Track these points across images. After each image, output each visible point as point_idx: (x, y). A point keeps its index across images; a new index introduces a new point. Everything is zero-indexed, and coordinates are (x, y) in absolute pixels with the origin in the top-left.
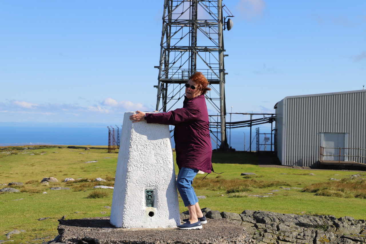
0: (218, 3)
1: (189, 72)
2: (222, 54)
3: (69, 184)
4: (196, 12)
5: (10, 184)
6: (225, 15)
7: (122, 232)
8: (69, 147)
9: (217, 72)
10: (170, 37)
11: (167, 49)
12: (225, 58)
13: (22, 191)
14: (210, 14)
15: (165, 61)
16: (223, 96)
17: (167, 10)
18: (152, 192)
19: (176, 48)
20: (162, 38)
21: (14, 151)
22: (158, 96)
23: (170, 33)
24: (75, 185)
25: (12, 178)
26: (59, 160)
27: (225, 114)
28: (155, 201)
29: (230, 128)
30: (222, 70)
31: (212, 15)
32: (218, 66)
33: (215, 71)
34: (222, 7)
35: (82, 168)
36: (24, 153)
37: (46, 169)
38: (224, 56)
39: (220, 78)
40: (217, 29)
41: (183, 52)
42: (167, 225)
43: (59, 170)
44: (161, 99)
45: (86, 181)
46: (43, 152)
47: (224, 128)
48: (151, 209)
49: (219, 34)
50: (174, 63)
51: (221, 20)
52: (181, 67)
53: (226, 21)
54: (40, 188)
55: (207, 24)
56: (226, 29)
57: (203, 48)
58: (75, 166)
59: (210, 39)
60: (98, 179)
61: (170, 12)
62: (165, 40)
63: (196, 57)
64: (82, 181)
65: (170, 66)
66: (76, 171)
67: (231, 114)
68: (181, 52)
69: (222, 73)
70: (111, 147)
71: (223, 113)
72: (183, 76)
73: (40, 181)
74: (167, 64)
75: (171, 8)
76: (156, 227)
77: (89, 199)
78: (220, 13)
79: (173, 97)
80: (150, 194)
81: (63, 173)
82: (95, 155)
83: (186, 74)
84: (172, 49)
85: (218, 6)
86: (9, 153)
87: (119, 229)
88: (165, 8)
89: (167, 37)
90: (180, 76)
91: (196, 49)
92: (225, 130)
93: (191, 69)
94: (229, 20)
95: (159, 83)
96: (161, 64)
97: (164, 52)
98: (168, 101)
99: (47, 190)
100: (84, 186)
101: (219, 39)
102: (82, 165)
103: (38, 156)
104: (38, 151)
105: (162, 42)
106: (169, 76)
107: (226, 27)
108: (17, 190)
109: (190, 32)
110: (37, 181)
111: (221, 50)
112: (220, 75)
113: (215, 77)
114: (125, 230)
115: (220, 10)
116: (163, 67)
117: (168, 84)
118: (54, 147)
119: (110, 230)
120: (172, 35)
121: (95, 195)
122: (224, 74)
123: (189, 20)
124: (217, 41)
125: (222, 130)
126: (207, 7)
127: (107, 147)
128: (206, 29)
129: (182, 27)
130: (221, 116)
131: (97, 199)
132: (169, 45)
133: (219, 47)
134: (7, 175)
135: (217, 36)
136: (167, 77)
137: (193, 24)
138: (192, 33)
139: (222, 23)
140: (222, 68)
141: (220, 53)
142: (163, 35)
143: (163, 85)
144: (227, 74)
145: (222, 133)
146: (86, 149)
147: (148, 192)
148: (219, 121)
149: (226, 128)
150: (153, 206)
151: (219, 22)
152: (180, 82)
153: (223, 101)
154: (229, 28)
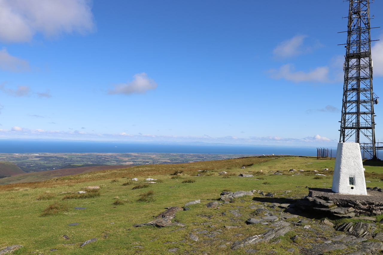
0: (371, 92)
1: (356, 123)
2: (373, 115)
3: (302, 172)
4: (359, 97)
5: (278, 171)
6: (374, 97)
7: (338, 195)
8: (300, 157)
9: (371, 123)
10: (346, 108)
11: (344, 114)
12: (375, 117)
13: (283, 174)
14: (366, 97)
15: (344, 119)
16: (373, 135)
17: (345, 96)
18: (352, 178)
19: (349, 113)
20: (342, 109)
21: (276, 158)
22: (340, 135)
23: (346, 106)
24: (305, 173)
25: (277, 168)
26: (296, 162)
27: (375, 143)
28: (354, 182)
29: (378, 150)
30: (373, 123)
31: (368, 97)
32: (371, 121)
33: (369, 123)
34: (373, 94)
35: (306, 166)
36: (281, 158)
37: (290, 166)
38: (374, 116)
39: (372, 126)
40: (370, 104)
41: (353, 115)
42: (360, 193)
43: (296, 166)
44: (342, 136)
45: (309, 171)
46: (288, 158)
47: (374, 149)
48: (352, 186)
49: (371, 106)
50: (349, 119)
51: (372, 100)
52: (352, 121)
53: (375, 100)
54: (290, 173)
55: (365, 102)
56: (375, 104)
57: (363, 113)
58: (303, 165)
59: (367, 108)
60: (315, 171)
61: (346, 97)
62: (344, 110)
63: (359, 117)
64: (308, 171)
65: (346, 121)
66: (303, 167)
67: (378, 143)
68: (352, 115)
69: (373, 124)
70: (319, 157)
71: (374, 142)
72: (353, 126)
73: (289, 170)
74: (345, 120)
75: (347, 96)
76: (355, 194)
77: (314, 180)
78: (372, 96)
79: (348, 135)
80: (351, 179)
81: (298, 168)
82: (311, 160)
83: (354, 124)
84: (347, 114)
85: (371, 94)
86: (274, 158)
87: (337, 194)
88: (344, 95)
89: (345, 108)
90: (351, 126)
91: (359, 113)
92: (375, 151)
93: (357, 122)
94: (376, 99)
95: (341, 129)
96: (342, 120)
97: (343, 115)
98: (345, 137)
99: (293, 174)
100: (309, 174)
101: (371, 108)
102: (306, 164)
103: (286, 160)
104: (286, 158)
105: (342, 110)
106: (346, 126)
107: (375, 103)
108: (281, 174)
109: (356, 106)
110: (287, 171)
111: (372, 113)
112: (372, 125)
113: (369, 126)
114: (340, 194)
115: (372, 95)
116: (343, 122)
117: (346, 129)
118: (293, 156)
119: (333, 194)
120: (347, 107)
121: (317, 178)
122: (374, 124)
123: (356, 100)
124: (370, 109)
125: (373, 150)
126: (365, 94)
127: (317, 157)
128: (365, 104)
129: (352, 104)
130: (373, 144)
131: (318, 180)
132: (345, 112)
133: (371, 112)
134: (274, 167)
135: (370, 107)
136: (345, 126)
137: (358, 102)
138: (357, 106)
139: (373, 101)
140: (373, 121)
141: (372, 115)
142: (343, 107)
143: (343, 130)
144: (376, 124)
145: (373, 152)
146: (307, 157)
147: (350, 178)
148: (372, 146)
149: (375, 149)
150: (353, 184)
151: (371, 101)
152: (351, 128)
153: (374, 137)
154: (376, 103)
